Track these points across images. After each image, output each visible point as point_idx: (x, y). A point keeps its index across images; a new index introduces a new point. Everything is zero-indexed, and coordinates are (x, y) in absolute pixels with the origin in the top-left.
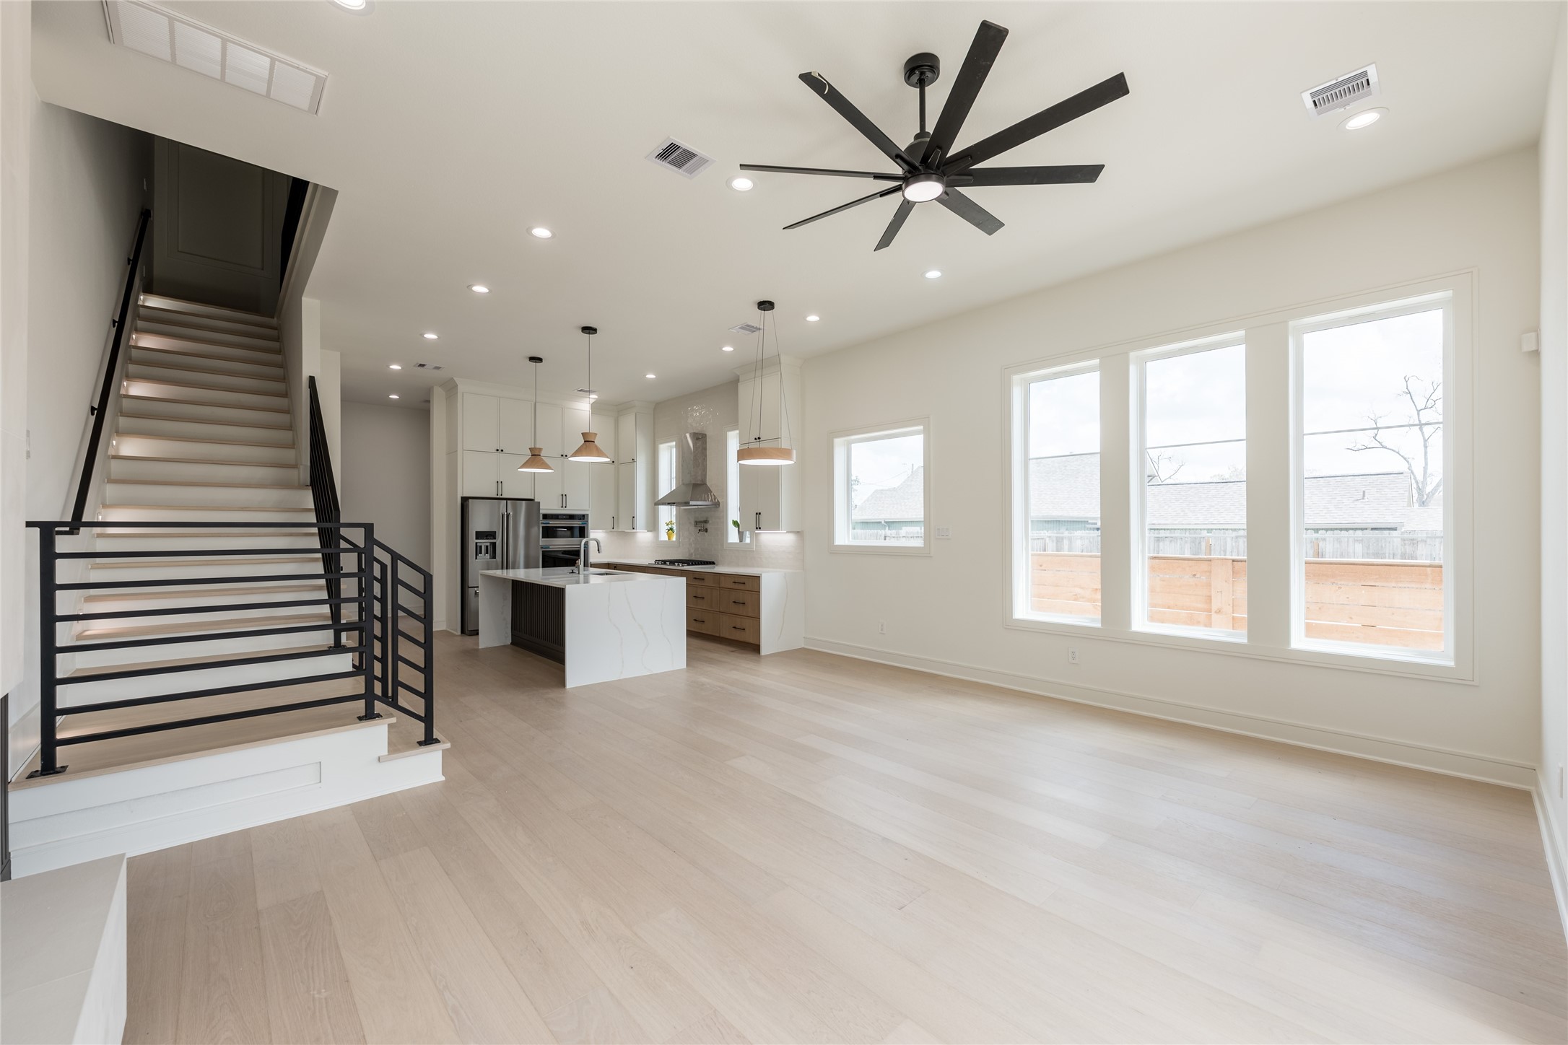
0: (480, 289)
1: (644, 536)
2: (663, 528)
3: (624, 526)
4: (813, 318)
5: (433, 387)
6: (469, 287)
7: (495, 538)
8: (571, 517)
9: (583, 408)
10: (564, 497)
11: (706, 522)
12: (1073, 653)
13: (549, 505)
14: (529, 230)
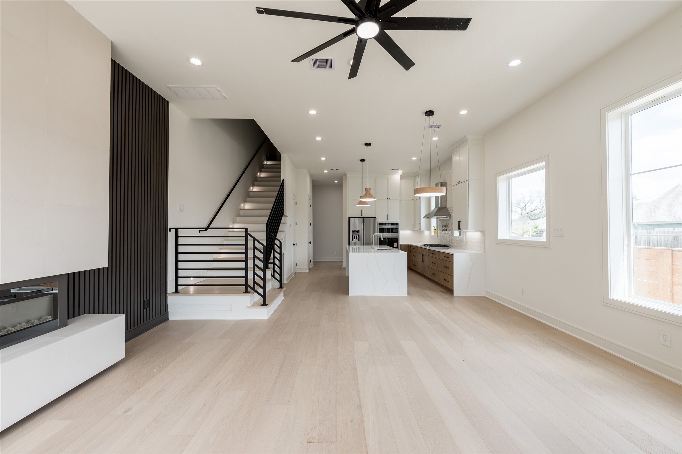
0: (318, 139)
1: (427, 233)
2: (433, 229)
3: (417, 229)
4: (464, 112)
6: (315, 138)
7: (359, 233)
8: (392, 224)
9: (397, 176)
10: (389, 216)
11: (447, 226)
13: (381, 219)
14: (308, 112)
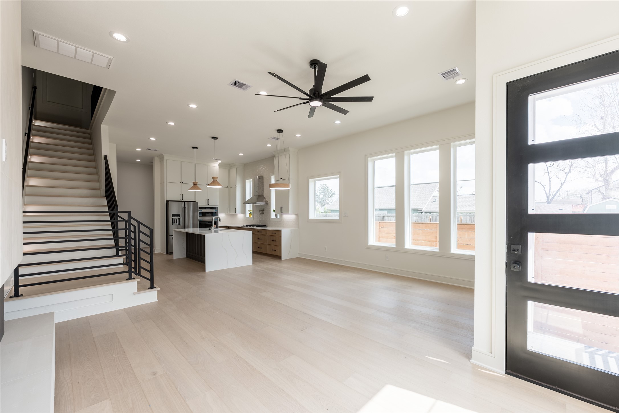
0: (171, 123)
1: (240, 216)
2: (247, 213)
3: (232, 212)
4: (298, 135)
5: (154, 157)
6: (167, 123)
7: (180, 217)
8: (211, 208)
9: (216, 165)
10: (208, 200)
11: (263, 210)
12: (387, 256)
13: (202, 203)
14: (188, 105)
